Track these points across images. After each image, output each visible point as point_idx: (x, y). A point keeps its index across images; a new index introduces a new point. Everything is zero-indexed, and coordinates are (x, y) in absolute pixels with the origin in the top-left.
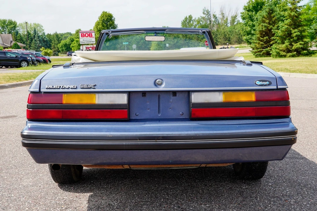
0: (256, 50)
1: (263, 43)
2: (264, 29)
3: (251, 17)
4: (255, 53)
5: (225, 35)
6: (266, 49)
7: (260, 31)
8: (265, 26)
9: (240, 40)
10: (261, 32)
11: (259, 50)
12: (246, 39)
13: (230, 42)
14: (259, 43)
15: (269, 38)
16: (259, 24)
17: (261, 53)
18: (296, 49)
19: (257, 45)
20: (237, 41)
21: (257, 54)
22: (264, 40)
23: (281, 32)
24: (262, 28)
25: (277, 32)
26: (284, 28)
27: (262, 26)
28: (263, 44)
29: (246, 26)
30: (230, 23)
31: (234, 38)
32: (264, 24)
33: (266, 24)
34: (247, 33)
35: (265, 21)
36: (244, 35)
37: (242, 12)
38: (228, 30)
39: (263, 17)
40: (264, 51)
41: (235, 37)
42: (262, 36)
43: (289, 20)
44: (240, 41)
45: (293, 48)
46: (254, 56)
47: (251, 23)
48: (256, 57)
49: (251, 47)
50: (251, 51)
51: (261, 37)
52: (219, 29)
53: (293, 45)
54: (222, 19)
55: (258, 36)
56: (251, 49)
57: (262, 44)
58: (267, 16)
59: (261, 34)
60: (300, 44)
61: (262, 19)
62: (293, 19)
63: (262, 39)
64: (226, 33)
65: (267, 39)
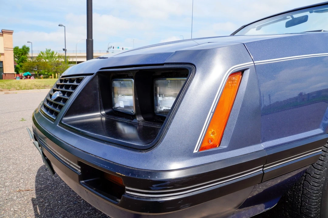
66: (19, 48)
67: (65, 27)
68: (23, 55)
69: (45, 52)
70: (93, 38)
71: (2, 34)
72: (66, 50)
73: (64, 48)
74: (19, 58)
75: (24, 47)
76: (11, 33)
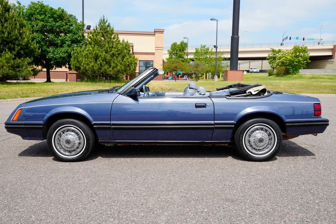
66: (178, 44)
67: (217, 20)
68: (181, 52)
69: (199, 48)
70: (239, 35)
71: (154, 34)
72: (217, 47)
73: (216, 45)
74: (176, 55)
75: (182, 43)
76: (162, 32)
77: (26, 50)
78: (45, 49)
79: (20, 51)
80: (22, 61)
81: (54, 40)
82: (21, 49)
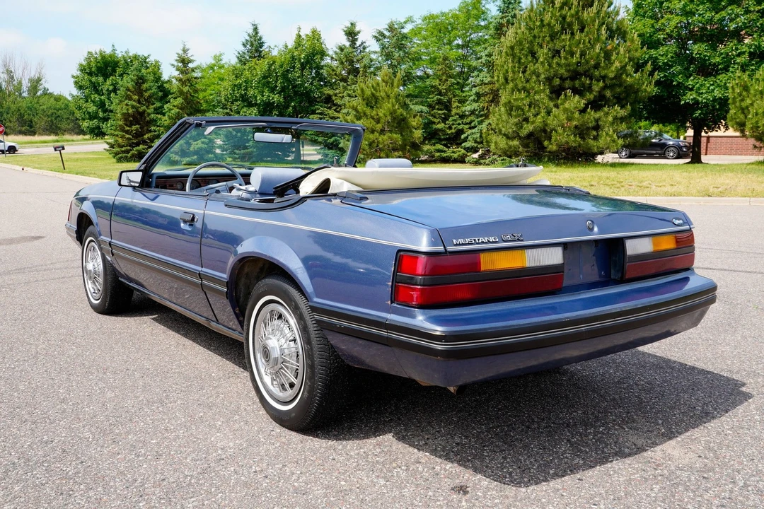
0: (118, 149)
1: (131, 137)
2: (130, 111)
3: (95, 87)
4: (116, 154)
5: (21, 116)
6: (137, 148)
7: (123, 114)
8: (133, 107)
9: (53, 127)
10: (126, 117)
11: (123, 149)
12: (88, 127)
13: (32, 129)
14: (123, 137)
15: (140, 128)
16: (121, 101)
17: (129, 155)
18: (197, 151)
19: (120, 140)
20: (48, 128)
21: (120, 155)
22: (132, 131)
23: (167, 119)
24: (128, 109)
25: (160, 119)
26: (172, 112)
27: (127, 105)
28: (131, 139)
29: (87, 101)
30: (28, 91)
31: (40, 122)
32: (130, 103)
33: (134, 103)
34: (90, 116)
35: (131, 97)
36: (84, 119)
37: (75, 75)
38: (24, 105)
39: (128, 89)
40: (133, 152)
41: (43, 119)
42: (128, 123)
43: (180, 101)
44: (53, 129)
45: (191, 149)
46: (115, 160)
47: (96, 97)
48: (118, 162)
49: (108, 143)
50: (108, 151)
51: (126, 125)
52: (4, 103)
53: (190, 144)
54: (8, 83)
55: (121, 123)
56: (107, 147)
57: (128, 139)
58: (134, 87)
59: (126, 120)
60: (203, 143)
61: (126, 93)
62: (186, 99)
63: (128, 128)
64: (22, 111)
65: (137, 130)
77: (618, 90)
78: (679, 83)
79: (603, 93)
80: (604, 114)
81: (705, 56)
82: (605, 87)
